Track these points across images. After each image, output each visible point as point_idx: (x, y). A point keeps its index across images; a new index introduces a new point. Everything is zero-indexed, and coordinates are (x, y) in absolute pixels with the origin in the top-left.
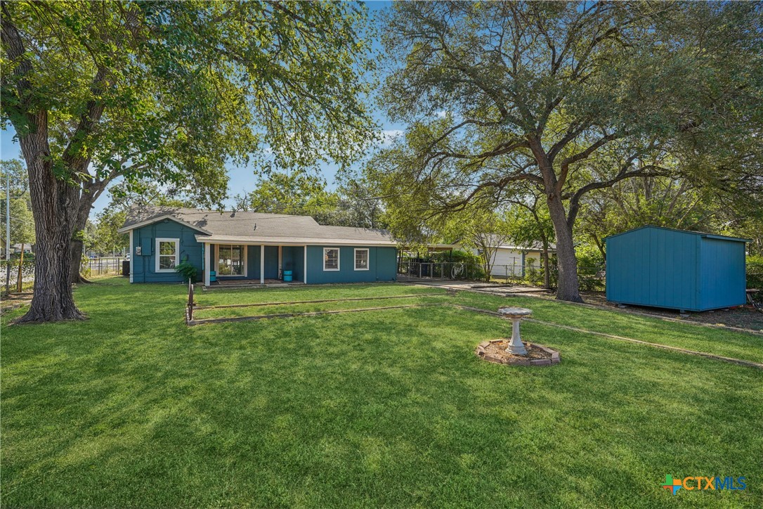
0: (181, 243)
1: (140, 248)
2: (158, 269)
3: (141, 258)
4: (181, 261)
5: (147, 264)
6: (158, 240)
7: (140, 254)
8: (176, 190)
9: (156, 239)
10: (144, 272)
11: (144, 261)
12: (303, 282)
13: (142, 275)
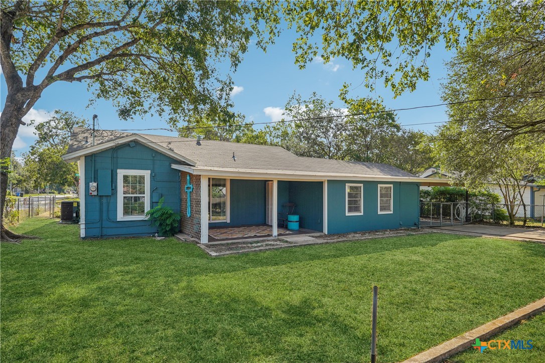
0: (153, 177)
1: (95, 184)
2: (120, 216)
3: (97, 200)
4: (153, 204)
5: (105, 209)
6: (121, 173)
7: (95, 193)
8: (129, 111)
9: (119, 171)
10: (101, 220)
11: (101, 204)
12: (322, 231)
13: (98, 225)
